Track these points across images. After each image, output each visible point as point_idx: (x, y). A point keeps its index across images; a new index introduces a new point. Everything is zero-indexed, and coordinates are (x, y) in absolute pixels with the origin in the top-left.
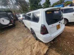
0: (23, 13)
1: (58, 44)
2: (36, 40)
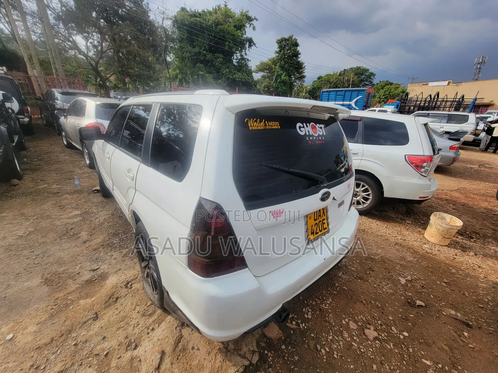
0: (115, 88)
1: (312, 343)
2: (159, 311)
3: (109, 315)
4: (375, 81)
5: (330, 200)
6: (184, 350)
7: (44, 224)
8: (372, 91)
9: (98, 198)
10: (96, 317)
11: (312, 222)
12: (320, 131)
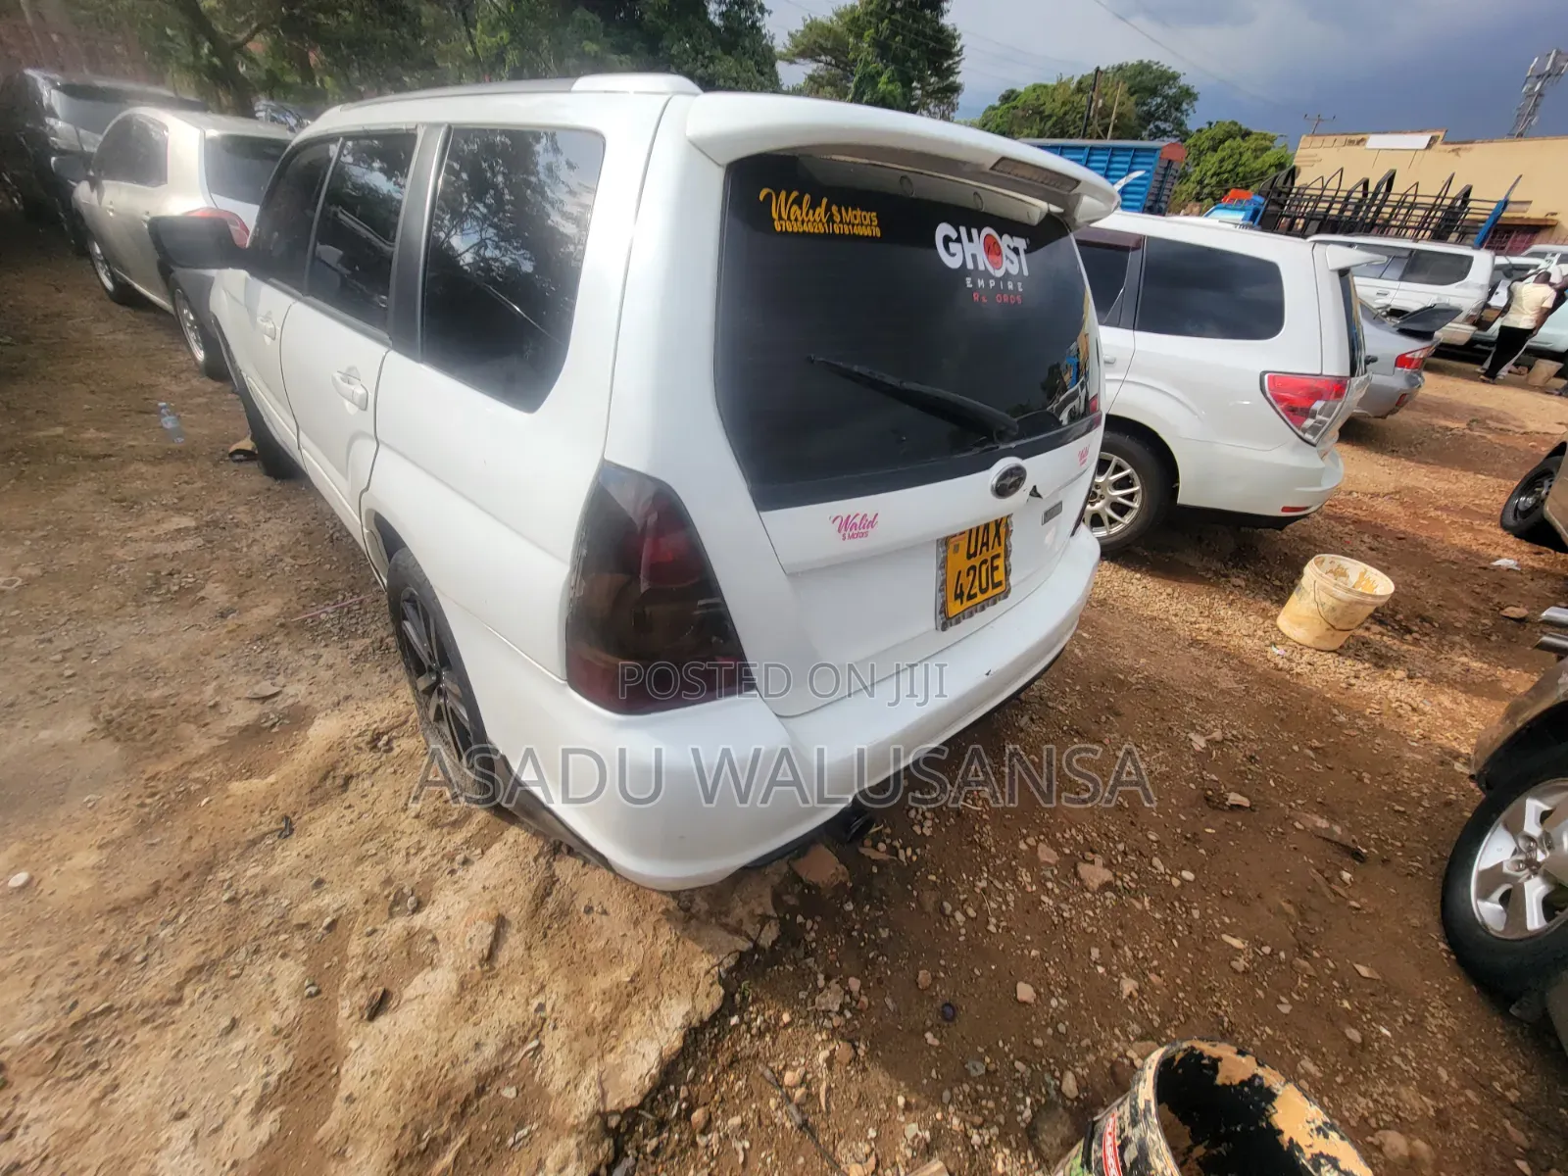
3: (327, 825)
4: (1192, 123)
5: (1022, 495)
6: (563, 912)
7: (71, 556)
8: (1180, 156)
9: (253, 478)
10: (287, 828)
11: (960, 562)
12: (1013, 263)
